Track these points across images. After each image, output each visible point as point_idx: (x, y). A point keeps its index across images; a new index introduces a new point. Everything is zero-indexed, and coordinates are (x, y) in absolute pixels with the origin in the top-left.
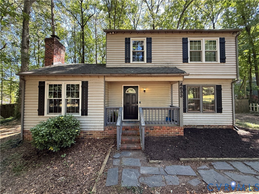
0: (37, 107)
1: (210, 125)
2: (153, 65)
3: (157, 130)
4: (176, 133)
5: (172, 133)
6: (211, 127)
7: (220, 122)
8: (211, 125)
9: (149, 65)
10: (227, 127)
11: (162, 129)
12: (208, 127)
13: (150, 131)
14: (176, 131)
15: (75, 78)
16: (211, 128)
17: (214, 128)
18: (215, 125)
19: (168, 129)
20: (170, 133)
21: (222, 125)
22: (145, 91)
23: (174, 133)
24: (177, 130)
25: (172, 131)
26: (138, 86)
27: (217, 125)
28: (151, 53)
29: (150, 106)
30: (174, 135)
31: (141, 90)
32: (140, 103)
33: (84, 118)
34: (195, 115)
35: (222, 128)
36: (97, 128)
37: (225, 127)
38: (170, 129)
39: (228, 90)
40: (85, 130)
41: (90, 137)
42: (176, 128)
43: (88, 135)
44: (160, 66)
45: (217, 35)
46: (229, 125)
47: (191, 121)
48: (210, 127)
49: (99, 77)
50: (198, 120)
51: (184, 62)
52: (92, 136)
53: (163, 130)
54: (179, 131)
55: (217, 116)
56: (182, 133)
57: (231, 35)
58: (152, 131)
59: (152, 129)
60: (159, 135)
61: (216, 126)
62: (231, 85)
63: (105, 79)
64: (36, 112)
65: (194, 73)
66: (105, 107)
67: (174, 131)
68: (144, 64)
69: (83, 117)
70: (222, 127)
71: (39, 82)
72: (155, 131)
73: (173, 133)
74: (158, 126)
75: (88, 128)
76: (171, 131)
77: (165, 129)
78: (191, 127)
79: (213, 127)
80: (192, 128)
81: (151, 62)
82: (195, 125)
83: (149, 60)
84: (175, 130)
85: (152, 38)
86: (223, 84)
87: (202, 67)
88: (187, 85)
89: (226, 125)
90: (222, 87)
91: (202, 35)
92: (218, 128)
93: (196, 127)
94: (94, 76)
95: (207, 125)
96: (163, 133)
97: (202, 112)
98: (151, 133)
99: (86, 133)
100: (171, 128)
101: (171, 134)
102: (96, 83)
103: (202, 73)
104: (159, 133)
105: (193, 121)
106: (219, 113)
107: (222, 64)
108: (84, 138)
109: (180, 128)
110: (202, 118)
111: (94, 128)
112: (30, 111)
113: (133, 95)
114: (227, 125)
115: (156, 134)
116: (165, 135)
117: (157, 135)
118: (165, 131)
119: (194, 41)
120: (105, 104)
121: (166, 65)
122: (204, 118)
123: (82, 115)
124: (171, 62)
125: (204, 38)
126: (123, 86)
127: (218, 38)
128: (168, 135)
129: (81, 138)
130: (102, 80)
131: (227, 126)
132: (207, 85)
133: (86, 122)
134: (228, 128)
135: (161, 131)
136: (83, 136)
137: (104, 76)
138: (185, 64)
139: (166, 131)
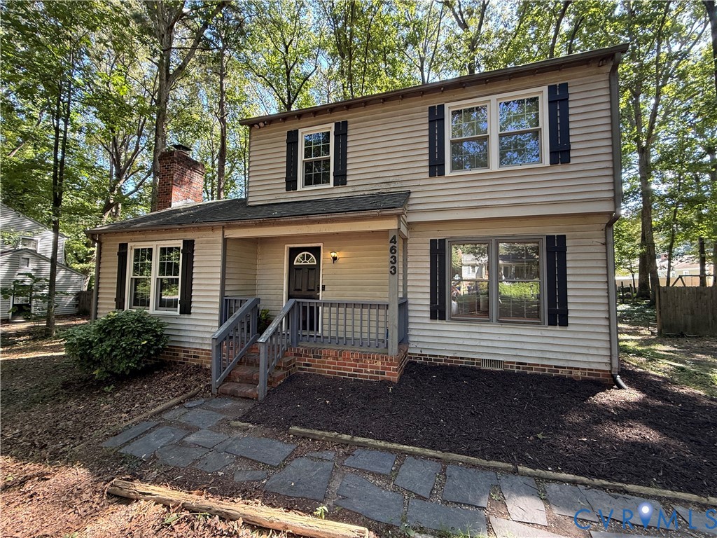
0: (113, 293)
1: (526, 364)
2: (351, 190)
3: (330, 360)
4: (377, 373)
5: (366, 372)
6: (529, 369)
7: (560, 356)
8: (529, 364)
9: (341, 192)
10: (589, 374)
11: (341, 358)
12: (518, 368)
13: (314, 361)
14: (378, 368)
15: (174, 234)
16: (529, 372)
17: (541, 373)
18: (542, 365)
19: (357, 360)
20: (361, 371)
21: (571, 368)
22: (335, 259)
23: (372, 372)
24: (379, 364)
25: (366, 367)
26: (320, 247)
27: (551, 366)
28: (344, 159)
29: (349, 297)
30: (371, 377)
31: (327, 255)
32: (324, 289)
33: (186, 320)
34: (475, 328)
35: (567, 375)
36: (206, 342)
37: (579, 374)
38: (362, 361)
39: (592, 249)
40: (186, 346)
41: (195, 361)
42: (378, 359)
43: (191, 356)
44: (366, 193)
45: (540, 78)
46: (596, 370)
47: (461, 347)
48: (523, 368)
49: (213, 229)
50: (483, 344)
51: (432, 174)
52: (198, 361)
53: (344, 359)
54: (386, 369)
55: (551, 334)
56: (393, 375)
57: (593, 69)
58: (318, 362)
59: (318, 357)
60: (335, 373)
61: (547, 368)
62: (603, 232)
63: (223, 234)
64: (112, 304)
65: (461, 205)
66: (223, 297)
67: (371, 367)
68: (327, 190)
69: (183, 316)
70: (571, 373)
71: (120, 244)
72: (324, 362)
73: (369, 370)
74: (331, 349)
75: (191, 341)
76: (363, 366)
77: (349, 359)
78: (462, 363)
79: (536, 369)
80: (465, 367)
81: (344, 183)
82: (474, 359)
83: (341, 179)
84: (375, 364)
85: (348, 120)
86: (573, 230)
87: (488, 183)
88: (451, 238)
89: (585, 369)
90: (568, 243)
91: (489, 90)
92: (554, 374)
93: (477, 364)
94: (205, 229)
95: (513, 363)
96: (344, 369)
97: (497, 320)
98: (316, 366)
99: (188, 352)
100: (365, 358)
101: (363, 374)
102: (208, 242)
103: (488, 203)
104: (334, 368)
105: (466, 347)
106: (558, 328)
107: (560, 168)
108: (183, 363)
109: (386, 360)
110: (496, 338)
111: (201, 342)
112: (106, 302)
113: (310, 268)
114: (589, 370)
115: (327, 370)
116: (350, 375)
117: (329, 372)
118: (349, 365)
119: (465, 111)
121: (382, 188)
122: (504, 338)
123: (182, 312)
124: (397, 178)
125: (493, 98)
126: (287, 247)
127: (545, 89)
128: (356, 376)
129: (180, 363)
130: (217, 237)
131: (587, 371)
132: (513, 236)
133: (187, 328)
134: (594, 378)
135: (339, 364)
136: (184, 359)
137: (223, 227)
138: (437, 180)
139: (352, 365)
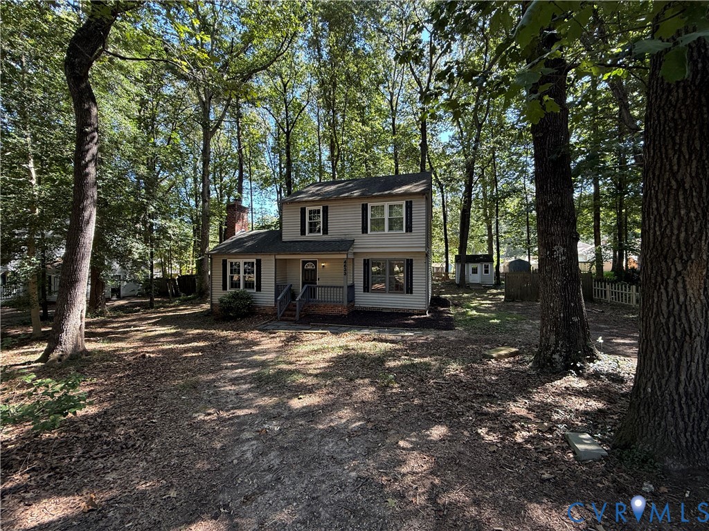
0: (220, 283)
1: (398, 309)
2: (330, 237)
3: (321, 308)
4: (339, 312)
7: (410, 305)
8: (400, 309)
9: (326, 238)
10: (419, 312)
12: (396, 310)
13: (315, 309)
14: (340, 310)
15: (251, 256)
17: (403, 312)
19: (332, 308)
21: (414, 309)
22: (323, 267)
26: (316, 261)
27: (407, 309)
28: (327, 223)
30: (337, 314)
31: (320, 265)
32: (318, 280)
33: (258, 294)
34: (380, 295)
35: (412, 312)
36: (269, 303)
37: (416, 311)
38: (334, 308)
40: (260, 305)
42: (340, 307)
43: (262, 309)
44: (336, 238)
45: (403, 197)
46: (422, 310)
47: (375, 303)
48: (398, 311)
49: (270, 254)
50: (383, 301)
51: (363, 233)
52: (265, 311)
53: (327, 307)
54: (343, 310)
55: (407, 297)
56: (345, 312)
57: (421, 196)
59: (317, 308)
60: (324, 313)
61: (405, 310)
62: (425, 258)
63: (275, 257)
64: (221, 288)
66: (275, 284)
68: (319, 236)
71: (222, 260)
73: (336, 311)
74: (322, 304)
75: (262, 303)
81: (327, 233)
83: (326, 231)
84: (338, 309)
85: (328, 205)
86: (415, 258)
87: (384, 238)
88: (371, 258)
90: (414, 262)
91: (385, 199)
92: (408, 312)
93: (381, 309)
94: (267, 254)
95: (394, 308)
96: (327, 311)
97: (388, 292)
98: (317, 311)
99: (260, 308)
100: (335, 306)
101: (334, 313)
102: (268, 260)
103: (384, 246)
104: (323, 311)
105: (377, 303)
106: (409, 294)
107: (409, 234)
108: (258, 312)
109: (343, 307)
110: (388, 299)
111: (267, 303)
113: (312, 270)
114: (419, 310)
116: (329, 313)
117: (321, 313)
118: (329, 310)
119: (376, 207)
120: (275, 281)
121: (343, 237)
122: (391, 299)
123: (257, 291)
124: (349, 233)
125: (386, 203)
126: (301, 260)
127: (404, 202)
130: (272, 258)
132: (395, 258)
133: (260, 297)
134: (421, 313)
135: (325, 310)
138: (365, 235)
